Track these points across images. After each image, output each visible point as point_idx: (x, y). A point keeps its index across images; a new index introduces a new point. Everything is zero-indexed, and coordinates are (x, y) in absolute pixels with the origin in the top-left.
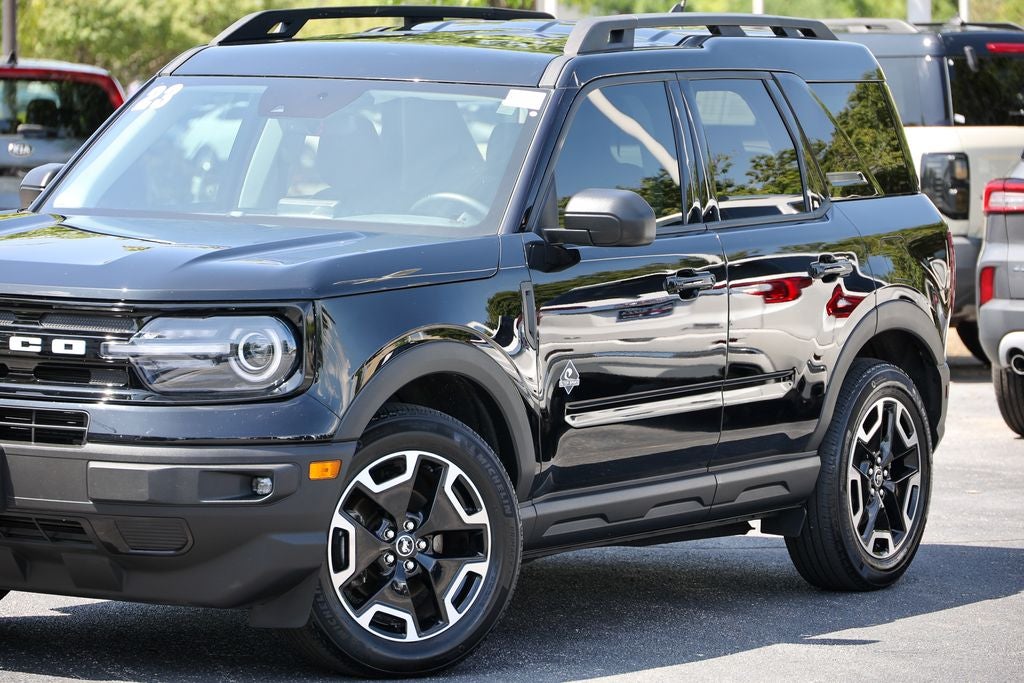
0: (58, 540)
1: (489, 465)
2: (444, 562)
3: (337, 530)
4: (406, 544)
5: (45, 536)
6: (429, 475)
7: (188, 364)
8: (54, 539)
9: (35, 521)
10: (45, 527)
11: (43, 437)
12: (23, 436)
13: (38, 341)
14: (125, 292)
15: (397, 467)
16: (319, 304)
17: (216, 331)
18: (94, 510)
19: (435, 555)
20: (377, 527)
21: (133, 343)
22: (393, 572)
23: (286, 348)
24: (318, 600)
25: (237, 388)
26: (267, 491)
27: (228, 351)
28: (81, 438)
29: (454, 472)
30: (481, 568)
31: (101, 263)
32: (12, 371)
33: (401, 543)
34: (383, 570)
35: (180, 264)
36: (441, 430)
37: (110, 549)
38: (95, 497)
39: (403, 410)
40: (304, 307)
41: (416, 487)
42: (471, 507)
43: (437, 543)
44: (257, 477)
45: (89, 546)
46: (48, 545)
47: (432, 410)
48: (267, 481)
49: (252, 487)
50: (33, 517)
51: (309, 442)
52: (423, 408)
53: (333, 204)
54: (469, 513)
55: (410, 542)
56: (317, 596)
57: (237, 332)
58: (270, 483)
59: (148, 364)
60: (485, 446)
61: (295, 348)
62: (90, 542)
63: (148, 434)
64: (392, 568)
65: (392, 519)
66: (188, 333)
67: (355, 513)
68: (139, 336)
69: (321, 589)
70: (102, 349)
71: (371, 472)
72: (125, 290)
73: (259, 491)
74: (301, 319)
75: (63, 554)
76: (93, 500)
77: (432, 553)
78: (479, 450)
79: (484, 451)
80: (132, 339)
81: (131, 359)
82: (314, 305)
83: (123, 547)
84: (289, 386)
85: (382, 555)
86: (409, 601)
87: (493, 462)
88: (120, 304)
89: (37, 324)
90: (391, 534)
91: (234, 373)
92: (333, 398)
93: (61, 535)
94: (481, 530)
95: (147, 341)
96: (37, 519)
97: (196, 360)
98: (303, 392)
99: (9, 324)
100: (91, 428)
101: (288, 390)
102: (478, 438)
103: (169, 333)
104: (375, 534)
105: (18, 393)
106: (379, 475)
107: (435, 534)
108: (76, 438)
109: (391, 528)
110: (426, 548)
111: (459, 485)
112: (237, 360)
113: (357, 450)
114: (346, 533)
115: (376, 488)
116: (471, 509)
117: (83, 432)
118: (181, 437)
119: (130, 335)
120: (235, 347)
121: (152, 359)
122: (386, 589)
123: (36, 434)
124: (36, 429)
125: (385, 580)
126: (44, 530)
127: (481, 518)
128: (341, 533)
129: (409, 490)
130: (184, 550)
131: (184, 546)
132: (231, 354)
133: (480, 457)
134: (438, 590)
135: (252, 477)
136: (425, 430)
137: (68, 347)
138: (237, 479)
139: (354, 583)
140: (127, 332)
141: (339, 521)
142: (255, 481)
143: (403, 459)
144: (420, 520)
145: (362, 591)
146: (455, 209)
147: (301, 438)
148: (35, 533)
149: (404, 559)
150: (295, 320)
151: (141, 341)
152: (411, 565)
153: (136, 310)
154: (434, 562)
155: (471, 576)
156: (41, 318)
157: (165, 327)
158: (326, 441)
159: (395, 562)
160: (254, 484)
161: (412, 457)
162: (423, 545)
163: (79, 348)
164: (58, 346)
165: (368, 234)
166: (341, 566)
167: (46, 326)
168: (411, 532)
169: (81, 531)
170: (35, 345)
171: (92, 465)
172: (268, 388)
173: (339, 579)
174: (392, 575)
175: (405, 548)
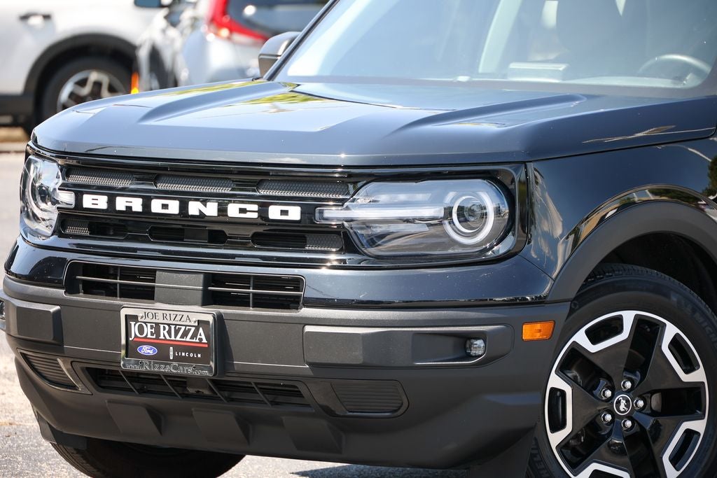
0: (277, 404)
1: (706, 324)
2: (661, 420)
3: (553, 390)
4: (623, 403)
5: (266, 401)
6: (646, 334)
7: (403, 228)
8: (274, 403)
9: (254, 386)
10: (265, 391)
11: (261, 302)
12: (242, 301)
13: (255, 207)
14: (343, 158)
15: (614, 327)
16: (531, 166)
17: (430, 195)
18: (311, 373)
19: (653, 413)
20: (595, 387)
21: (347, 208)
22: (611, 431)
23: (498, 212)
24: (535, 459)
25: (450, 251)
26: (480, 353)
27: (442, 214)
28: (298, 303)
29: (671, 331)
30: (699, 426)
31: (319, 130)
32: (230, 238)
33: (619, 402)
34: (601, 430)
35: (395, 129)
36: (658, 289)
37: (328, 412)
38: (310, 361)
39: (619, 271)
40: (516, 170)
41: (632, 347)
42: (689, 367)
43: (655, 401)
44: (470, 338)
45: (308, 410)
46: (268, 409)
47: (648, 269)
48: (480, 343)
49: (465, 348)
50: (252, 381)
51: (524, 303)
52: (639, 268)
53: (562, 67)
54: (687, 372)
55: (627, 401)
56: (533, 456)
57: (451, 195)
58: (483, 345)
59: (362, 229)
60: (702, 304)
61: (507, 211)
62: (308, 405)
63: (362, 297)
64: (610, 427)
65: (609, 378)
66: (402, 197)
67: (573, 373)
68: (354, 201)
69: (538, 448)
70: (317, 215)
71: (587, 332)
72: (343, 156)
73: (473, 352)
74: (513, 181)
75: (283, 418)
76: (310, 364)
77: (649, 412)
78: (695, 309)
79: (700, 309)
80: (346, 204)
81: (346, 224)
82: (526, 168)
83: (340, 410)
84: (501, 249)
85: (600, 415)
86: (626, 459)
87: (710, 320)
88: (340, 170)
89: (254, 191)
90: (609, 393)
91: (449, 236)
92: (548, 258)
93: (280, 399)
94: (699, 388)
95: (362, 206)
96: (256, 384)
97: (409, 224)
98: (516, 254)
99: (227, 191)
100: (308, 293)
101: (502, 252)
102: (695, 297)
103: (383, 198)
104: (593, 395)
105: (237, 259)
106: (594, 336)
107: (653, 392)
108: (293, 303)
109: (608, 388)
110: (644, 406)
111: (676, 344)
112: (451, 222)
113: (572, 311)
114: (563, 393)
115: (593, 348)
116: (689, 368)
117: (299, 297)
118: (396, 299)
119: (344, 201)
120: (448, 212)
121: (366, 224)
122: (602, 449)
123: (253, 299)
124: (255, 294)
125: (603, 439)
126: (264, 393)
127: (699, 376)
128: (558, 393)
129: (627, 349)
130: (401, 411)
131: (399, 408)
132: (445, 218)
133: (697, 315)
134: (656, 449)
135: (467, 338)
136: (642, 290)
137: (284, 213)
138: (451, 341)
139: (572, 442)
140: (341, 197)
141: (555, 381)
142: (468, 342)
143: (620, 319)
144: (637, 378)
145: (581, 450)
146: (681, 71)
147: (516, 299)
148: (255, 397)
149: (622, 418)
150: (507, 182)
151: (356, 206)
152: (629, 423)
153: (350, 175)
154: (651, 420)
155: (690, 434)
156: (258, 185)
157: (379, 192)
158: (540, 301)
159: (612, 421)
160: (468, 346)
161: (628, 317)
162: (641, 403)
163: (295, 213)
164: (274, 212)
165: (590, 97)
166: (558, 425)
167: (263, 192)
168: (628, 392)
169: (299, 394)
170: (252, 211)
171: (308, 329)
172: (481, 251)
173: (556, 439)
174: (609, 434)
175: (622, 407)
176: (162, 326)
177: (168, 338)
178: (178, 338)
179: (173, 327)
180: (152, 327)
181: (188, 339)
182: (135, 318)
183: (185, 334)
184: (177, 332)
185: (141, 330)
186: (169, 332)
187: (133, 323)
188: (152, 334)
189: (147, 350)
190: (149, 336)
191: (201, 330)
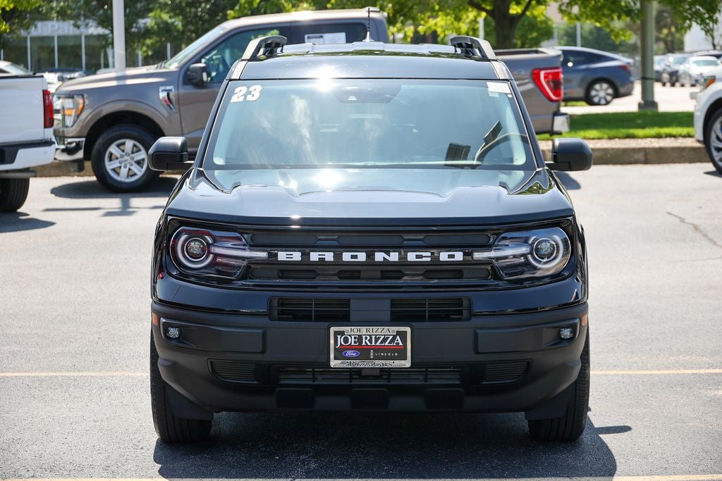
13: (427, 254)
26: (569, 336)
81: (494, 260)
98: (573, 273)
123: (429, 315)
124: (429, 311)
132: (529, 253)
137: (451, 256)
160: (561, 333)
164: (444, 257)
170: (426, 257)
176: (364, 337)
177: (369, 344)
178: (378, 344)
179: (373, 337)
180: (355, 338)
181: (386, 344)
182: (342, 333)
183: (385, 340)
184: (377, 340)
185: (346, 340)
186: (370, 341)
187: (339, 337)
188: (355, 342)
189: (349, 353)
190: (353, 344)
191: (398, 337)
